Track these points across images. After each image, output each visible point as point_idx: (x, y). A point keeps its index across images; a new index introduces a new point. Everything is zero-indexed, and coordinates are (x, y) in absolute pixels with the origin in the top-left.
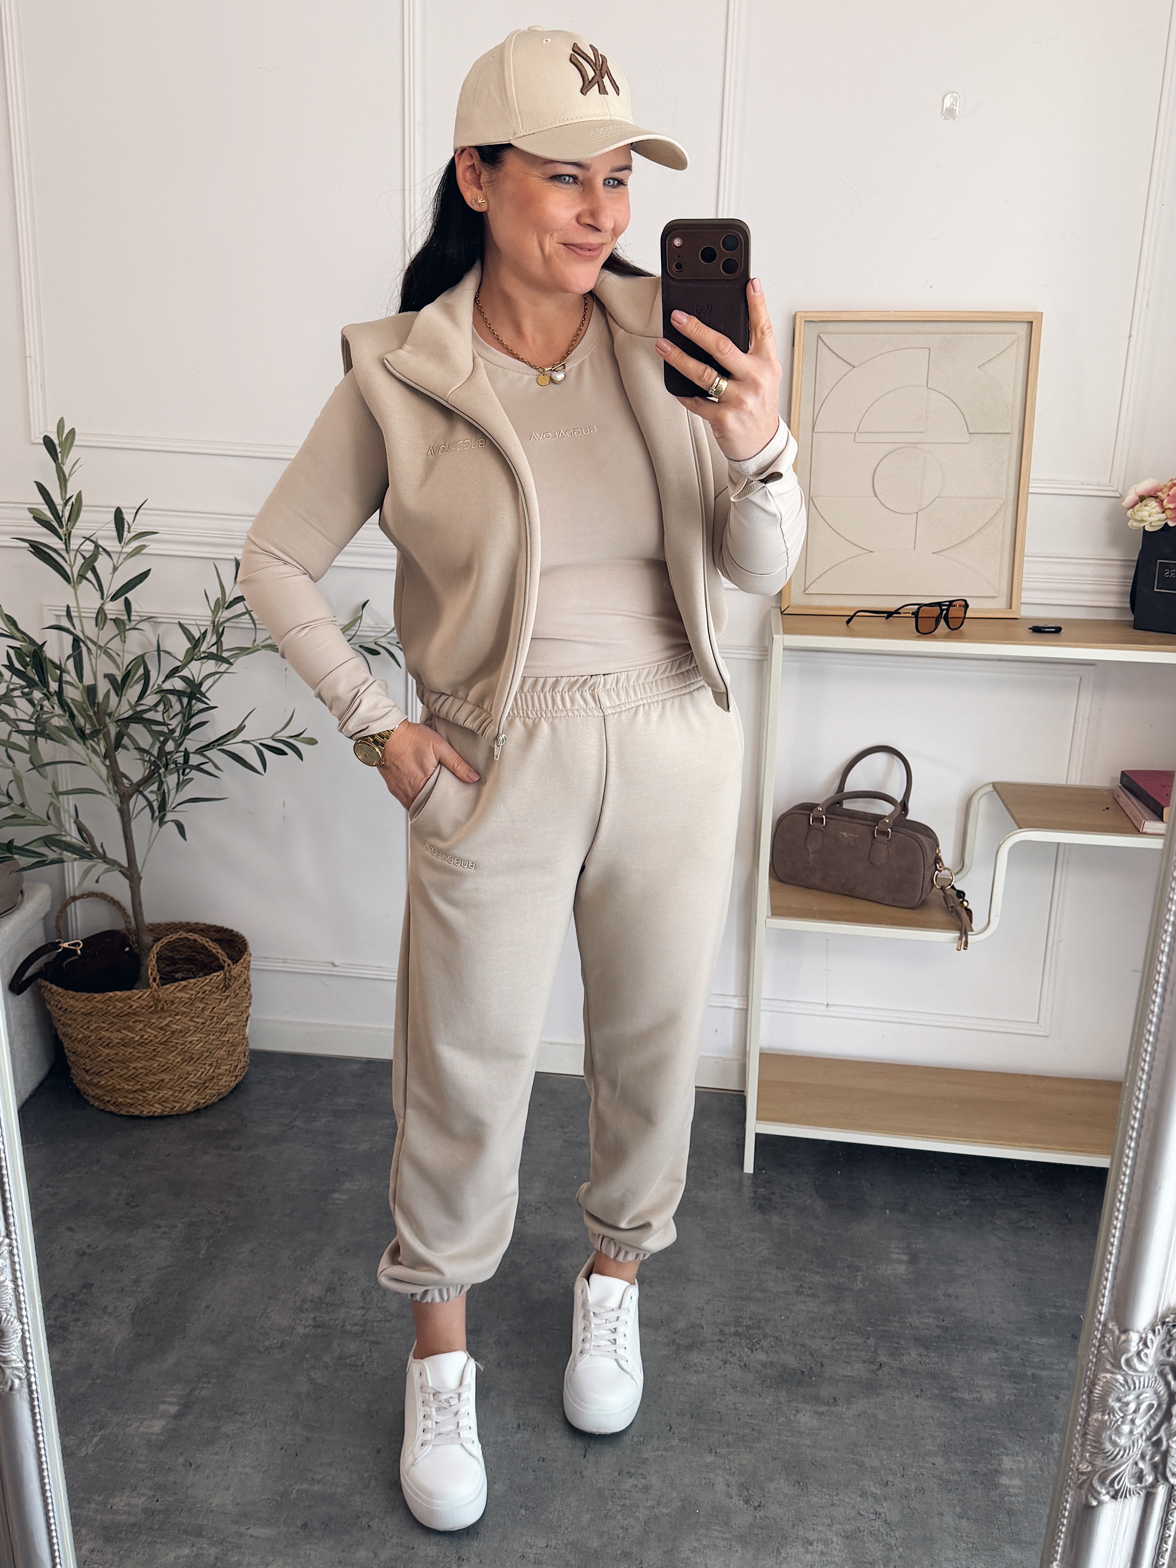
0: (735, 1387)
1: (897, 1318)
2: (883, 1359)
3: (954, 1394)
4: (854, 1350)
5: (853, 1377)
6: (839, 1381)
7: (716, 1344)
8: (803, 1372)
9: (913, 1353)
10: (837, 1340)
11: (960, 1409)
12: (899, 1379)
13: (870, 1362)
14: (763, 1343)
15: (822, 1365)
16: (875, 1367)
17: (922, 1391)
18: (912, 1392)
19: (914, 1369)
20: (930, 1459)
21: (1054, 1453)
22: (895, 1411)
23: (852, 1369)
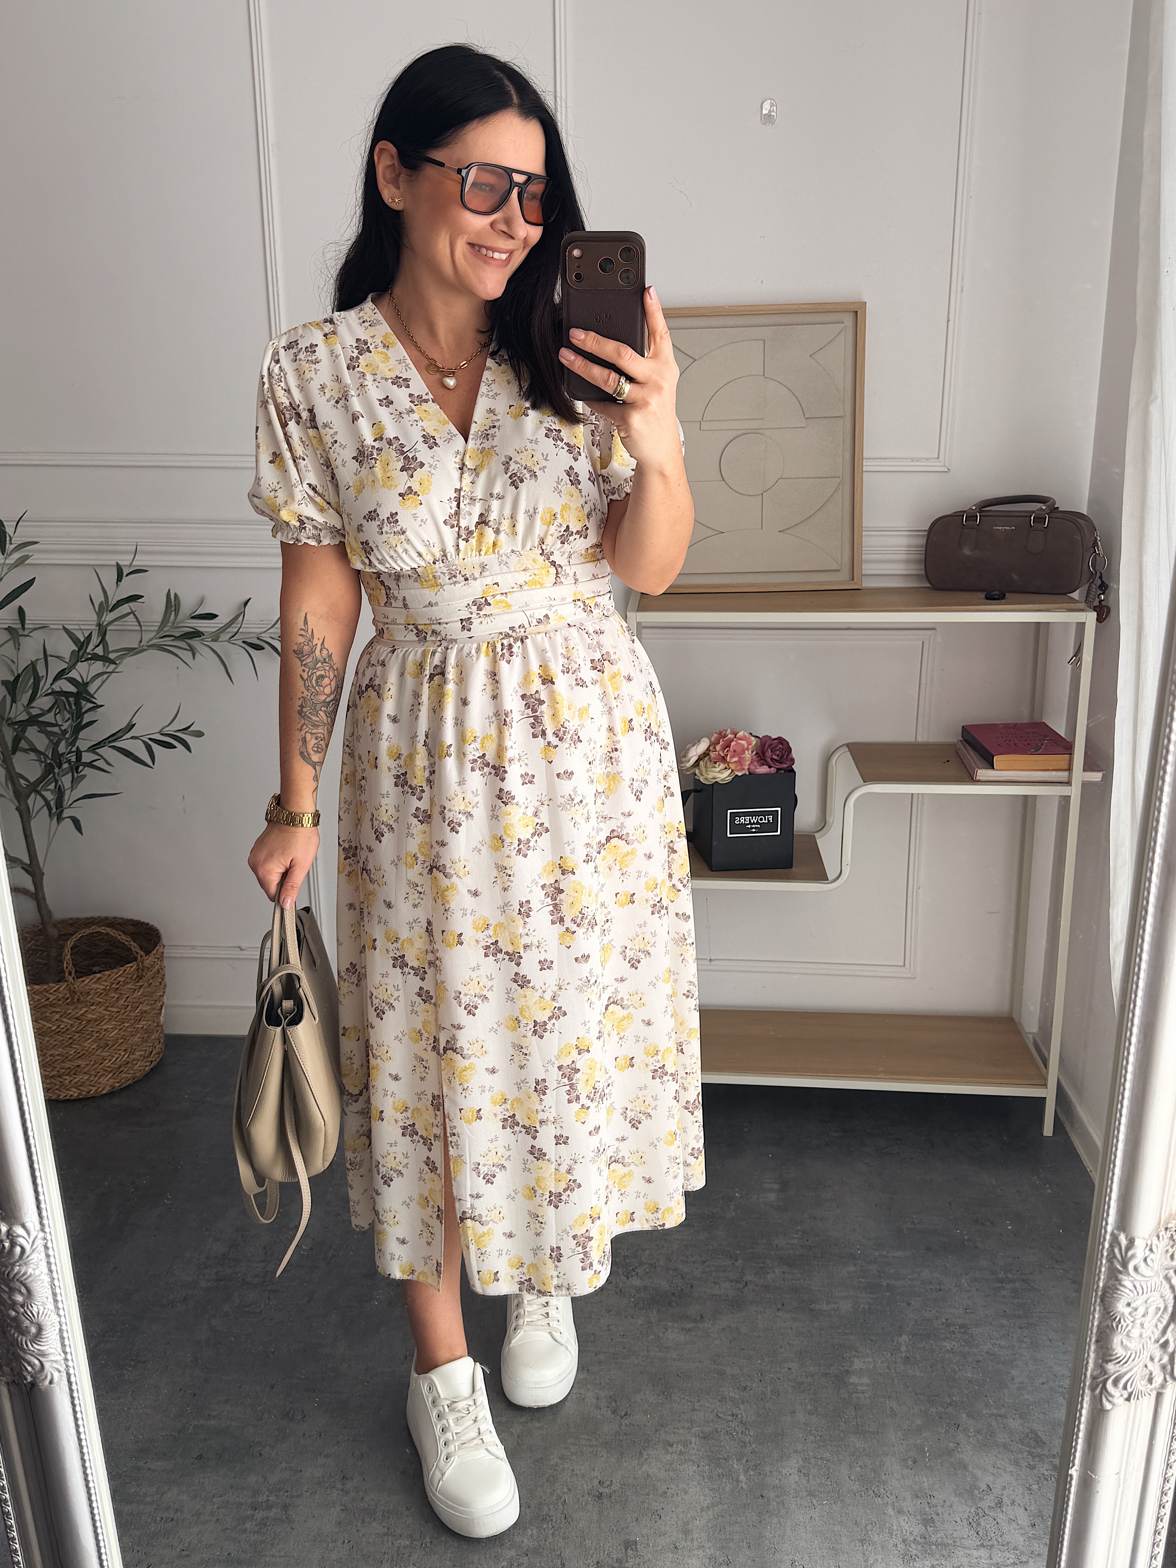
0: (609, 1311)
1: (764, 1241)
2: (748, 1278)
3: (813, 1306)
4: (724, 1271)
5: (720, 1295)
6: (706, 1300)
8: (674, 1294)
9: (778, 1272)
10: (706, 1264)
11: (818, 1319)
12: (763, 1295)
13: (736, 1281)
14: (639, 1270)
15: (692, 1286)
16: (741, 1286)
17: (783, 1305)
18: (774, 1306)
19: (777, 1285)
20: (786, 1365)
21: (902, 1352)
22: (757, 1324)
23: (720, 1288)
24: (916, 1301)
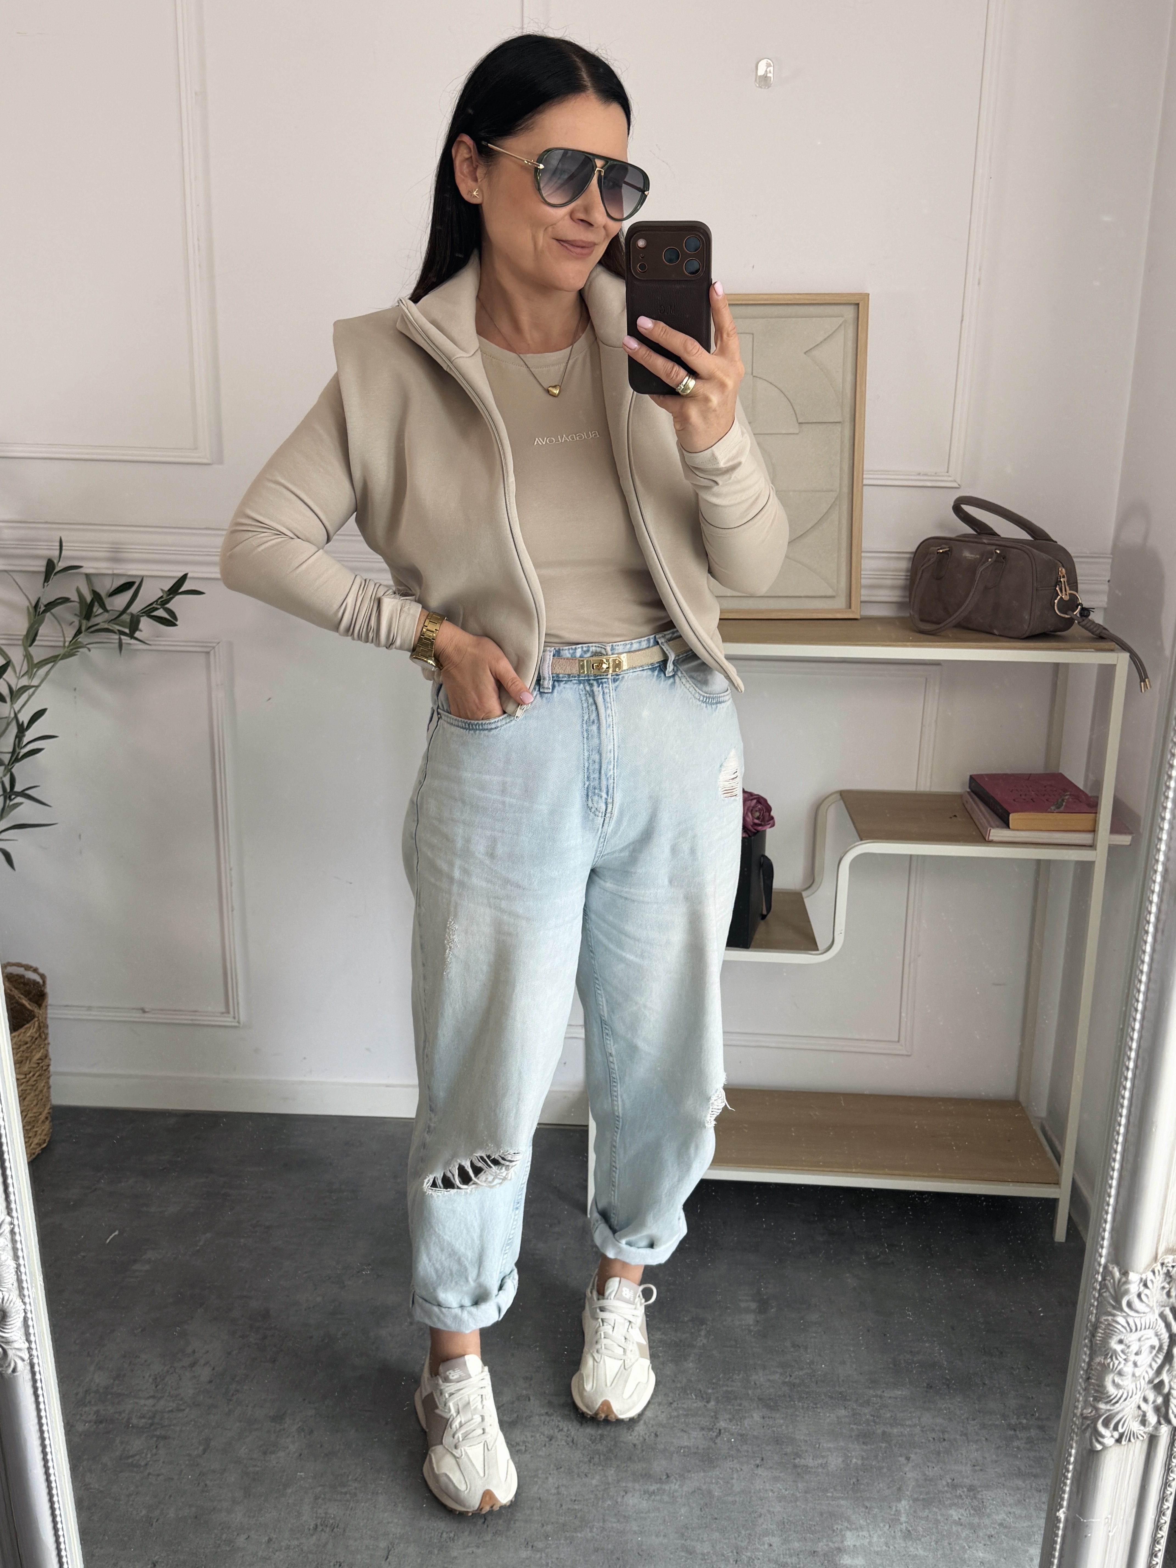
1: (741, 1377)
2: (723, 1424)
3: (797, 1461)
4: (693, 1416)
5: (689, 1447)
6: (674, 1453)
7: (543, 1418)
8: (635, 1445)
9: (757, 1416)
10: (673, 1408)
11: (803, 1477)
12: (739, 1447)
13: (709, 1429)
15: (656, 1435)
16: (714, 1435)
17: (762, 1459)
18: (752, 1461)
19: (755, 1433)
20: (766, 1540)
21: (902, 1524)
22: (733, 1486)
23: (689, 1438)
24: (916, 1453)
